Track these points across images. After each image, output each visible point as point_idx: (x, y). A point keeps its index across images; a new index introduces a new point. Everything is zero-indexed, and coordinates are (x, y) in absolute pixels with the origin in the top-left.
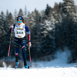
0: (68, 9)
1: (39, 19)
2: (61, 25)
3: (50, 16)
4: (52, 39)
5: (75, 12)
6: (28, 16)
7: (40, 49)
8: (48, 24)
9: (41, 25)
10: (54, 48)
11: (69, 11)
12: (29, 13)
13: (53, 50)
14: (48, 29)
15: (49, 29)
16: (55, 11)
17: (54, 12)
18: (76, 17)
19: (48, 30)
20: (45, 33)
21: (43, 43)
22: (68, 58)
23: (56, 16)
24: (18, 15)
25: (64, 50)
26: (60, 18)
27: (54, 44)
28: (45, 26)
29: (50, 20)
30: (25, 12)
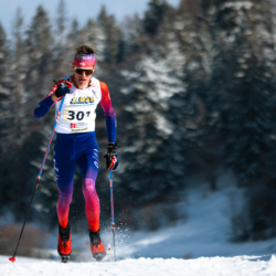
0: (241, 13)
1: (115, 53)
2: (208, 79)
3: (163, 42)
4: (171, 136)
5: (269, 28)
6: (71, 37)
7: (118, 180)
8: (155, 72)
9: (122, 78)
10: (177, 178)
11: (243, 22)
12: (75, 24)
13: (173, 183)
14: (152, 95)
15: (158, 94)
16: (186, 18)
17: (179, 26)
18: (271, 46)
19: (155, 99)
20: (140, 113)
21: (129, 154)
22: (236, 222)
23: (191, 41)
24: (28, 32)
25: (219, 183)
26: (204, 50)
27: (179, 158)
28: (141, 83)
29: (163, 56)
30: (61, 21)
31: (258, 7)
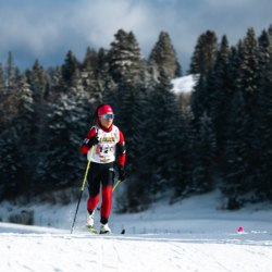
31: (136, 64)
